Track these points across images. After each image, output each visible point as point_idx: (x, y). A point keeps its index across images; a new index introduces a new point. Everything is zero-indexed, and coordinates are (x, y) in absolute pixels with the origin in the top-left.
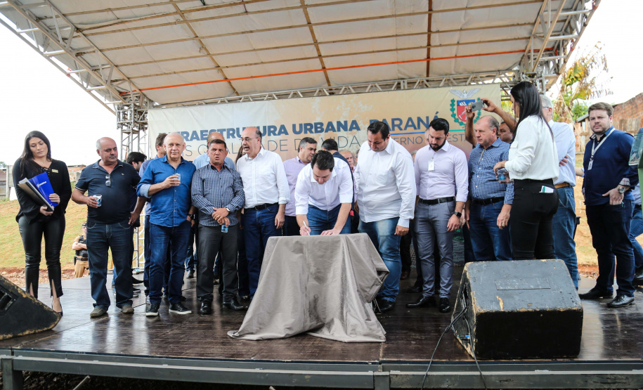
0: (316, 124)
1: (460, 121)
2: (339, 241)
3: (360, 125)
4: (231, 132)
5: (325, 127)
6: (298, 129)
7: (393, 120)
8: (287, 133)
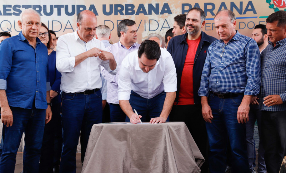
0: (127, 6)
1: (275, 7)
2: (161, 130)
3: (172, 8)
4: (37, 9)
5: (136, 9)
6: (108, 10)
7: (206, 5)
8: (96, 13)
